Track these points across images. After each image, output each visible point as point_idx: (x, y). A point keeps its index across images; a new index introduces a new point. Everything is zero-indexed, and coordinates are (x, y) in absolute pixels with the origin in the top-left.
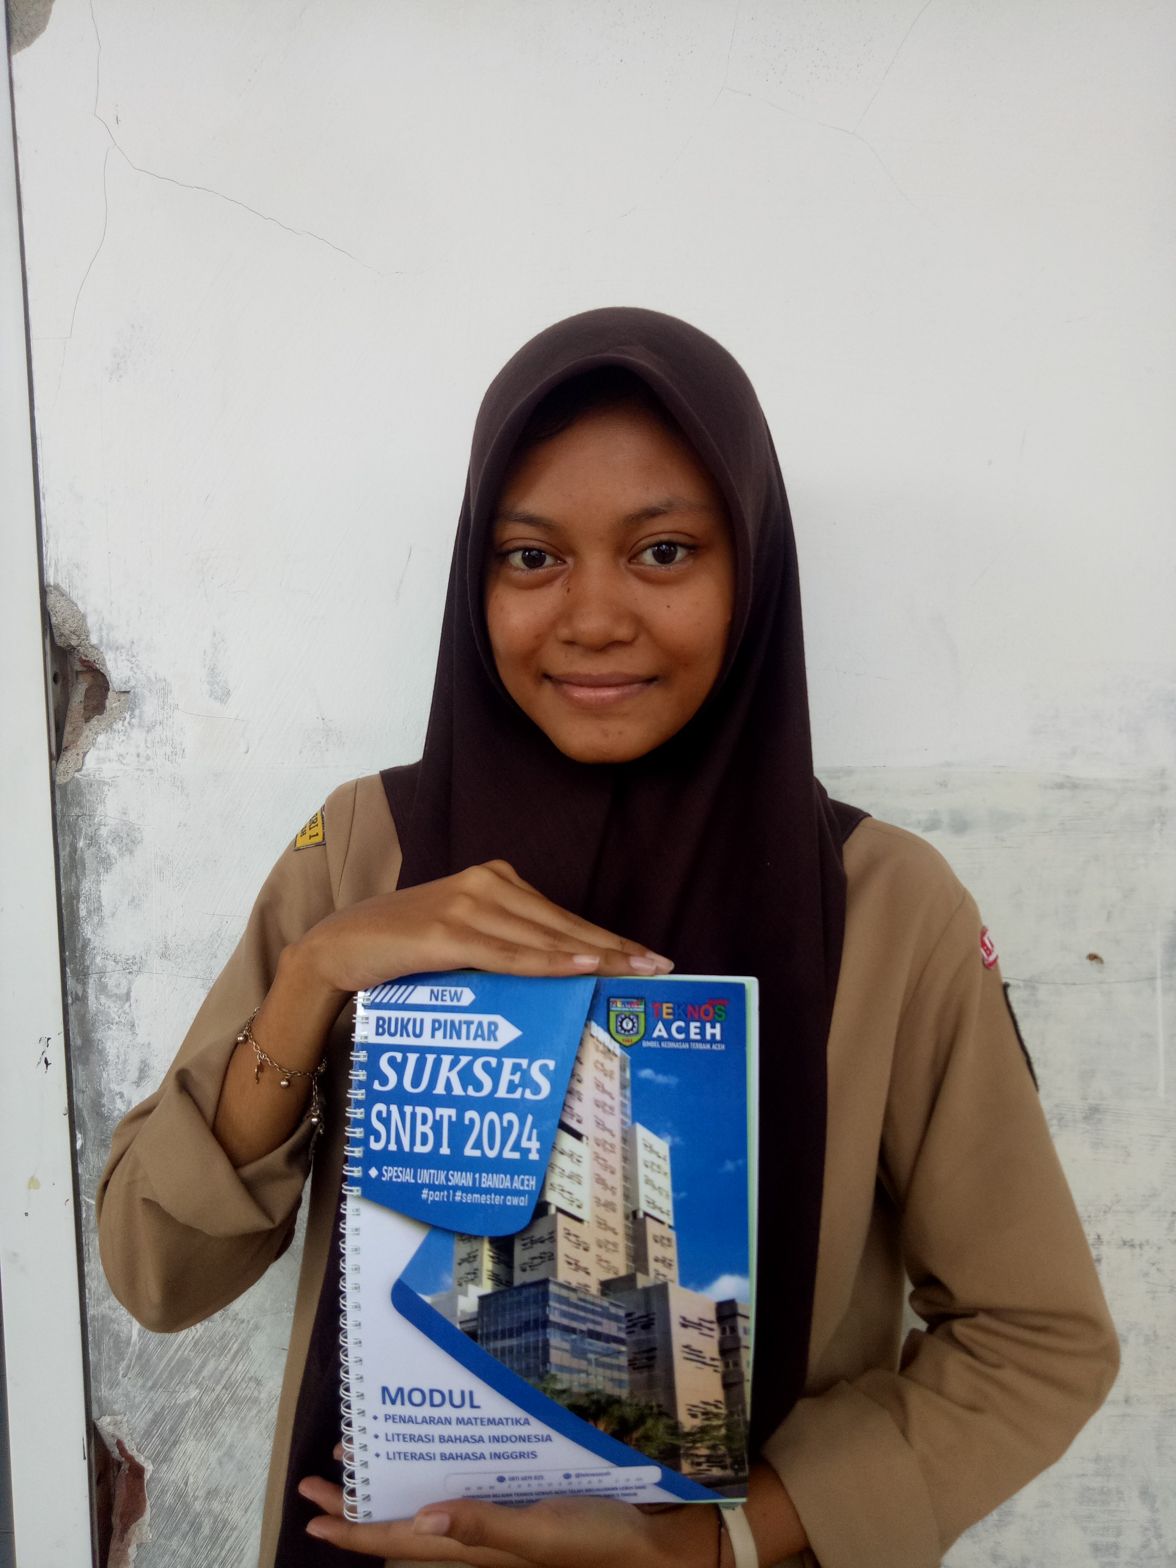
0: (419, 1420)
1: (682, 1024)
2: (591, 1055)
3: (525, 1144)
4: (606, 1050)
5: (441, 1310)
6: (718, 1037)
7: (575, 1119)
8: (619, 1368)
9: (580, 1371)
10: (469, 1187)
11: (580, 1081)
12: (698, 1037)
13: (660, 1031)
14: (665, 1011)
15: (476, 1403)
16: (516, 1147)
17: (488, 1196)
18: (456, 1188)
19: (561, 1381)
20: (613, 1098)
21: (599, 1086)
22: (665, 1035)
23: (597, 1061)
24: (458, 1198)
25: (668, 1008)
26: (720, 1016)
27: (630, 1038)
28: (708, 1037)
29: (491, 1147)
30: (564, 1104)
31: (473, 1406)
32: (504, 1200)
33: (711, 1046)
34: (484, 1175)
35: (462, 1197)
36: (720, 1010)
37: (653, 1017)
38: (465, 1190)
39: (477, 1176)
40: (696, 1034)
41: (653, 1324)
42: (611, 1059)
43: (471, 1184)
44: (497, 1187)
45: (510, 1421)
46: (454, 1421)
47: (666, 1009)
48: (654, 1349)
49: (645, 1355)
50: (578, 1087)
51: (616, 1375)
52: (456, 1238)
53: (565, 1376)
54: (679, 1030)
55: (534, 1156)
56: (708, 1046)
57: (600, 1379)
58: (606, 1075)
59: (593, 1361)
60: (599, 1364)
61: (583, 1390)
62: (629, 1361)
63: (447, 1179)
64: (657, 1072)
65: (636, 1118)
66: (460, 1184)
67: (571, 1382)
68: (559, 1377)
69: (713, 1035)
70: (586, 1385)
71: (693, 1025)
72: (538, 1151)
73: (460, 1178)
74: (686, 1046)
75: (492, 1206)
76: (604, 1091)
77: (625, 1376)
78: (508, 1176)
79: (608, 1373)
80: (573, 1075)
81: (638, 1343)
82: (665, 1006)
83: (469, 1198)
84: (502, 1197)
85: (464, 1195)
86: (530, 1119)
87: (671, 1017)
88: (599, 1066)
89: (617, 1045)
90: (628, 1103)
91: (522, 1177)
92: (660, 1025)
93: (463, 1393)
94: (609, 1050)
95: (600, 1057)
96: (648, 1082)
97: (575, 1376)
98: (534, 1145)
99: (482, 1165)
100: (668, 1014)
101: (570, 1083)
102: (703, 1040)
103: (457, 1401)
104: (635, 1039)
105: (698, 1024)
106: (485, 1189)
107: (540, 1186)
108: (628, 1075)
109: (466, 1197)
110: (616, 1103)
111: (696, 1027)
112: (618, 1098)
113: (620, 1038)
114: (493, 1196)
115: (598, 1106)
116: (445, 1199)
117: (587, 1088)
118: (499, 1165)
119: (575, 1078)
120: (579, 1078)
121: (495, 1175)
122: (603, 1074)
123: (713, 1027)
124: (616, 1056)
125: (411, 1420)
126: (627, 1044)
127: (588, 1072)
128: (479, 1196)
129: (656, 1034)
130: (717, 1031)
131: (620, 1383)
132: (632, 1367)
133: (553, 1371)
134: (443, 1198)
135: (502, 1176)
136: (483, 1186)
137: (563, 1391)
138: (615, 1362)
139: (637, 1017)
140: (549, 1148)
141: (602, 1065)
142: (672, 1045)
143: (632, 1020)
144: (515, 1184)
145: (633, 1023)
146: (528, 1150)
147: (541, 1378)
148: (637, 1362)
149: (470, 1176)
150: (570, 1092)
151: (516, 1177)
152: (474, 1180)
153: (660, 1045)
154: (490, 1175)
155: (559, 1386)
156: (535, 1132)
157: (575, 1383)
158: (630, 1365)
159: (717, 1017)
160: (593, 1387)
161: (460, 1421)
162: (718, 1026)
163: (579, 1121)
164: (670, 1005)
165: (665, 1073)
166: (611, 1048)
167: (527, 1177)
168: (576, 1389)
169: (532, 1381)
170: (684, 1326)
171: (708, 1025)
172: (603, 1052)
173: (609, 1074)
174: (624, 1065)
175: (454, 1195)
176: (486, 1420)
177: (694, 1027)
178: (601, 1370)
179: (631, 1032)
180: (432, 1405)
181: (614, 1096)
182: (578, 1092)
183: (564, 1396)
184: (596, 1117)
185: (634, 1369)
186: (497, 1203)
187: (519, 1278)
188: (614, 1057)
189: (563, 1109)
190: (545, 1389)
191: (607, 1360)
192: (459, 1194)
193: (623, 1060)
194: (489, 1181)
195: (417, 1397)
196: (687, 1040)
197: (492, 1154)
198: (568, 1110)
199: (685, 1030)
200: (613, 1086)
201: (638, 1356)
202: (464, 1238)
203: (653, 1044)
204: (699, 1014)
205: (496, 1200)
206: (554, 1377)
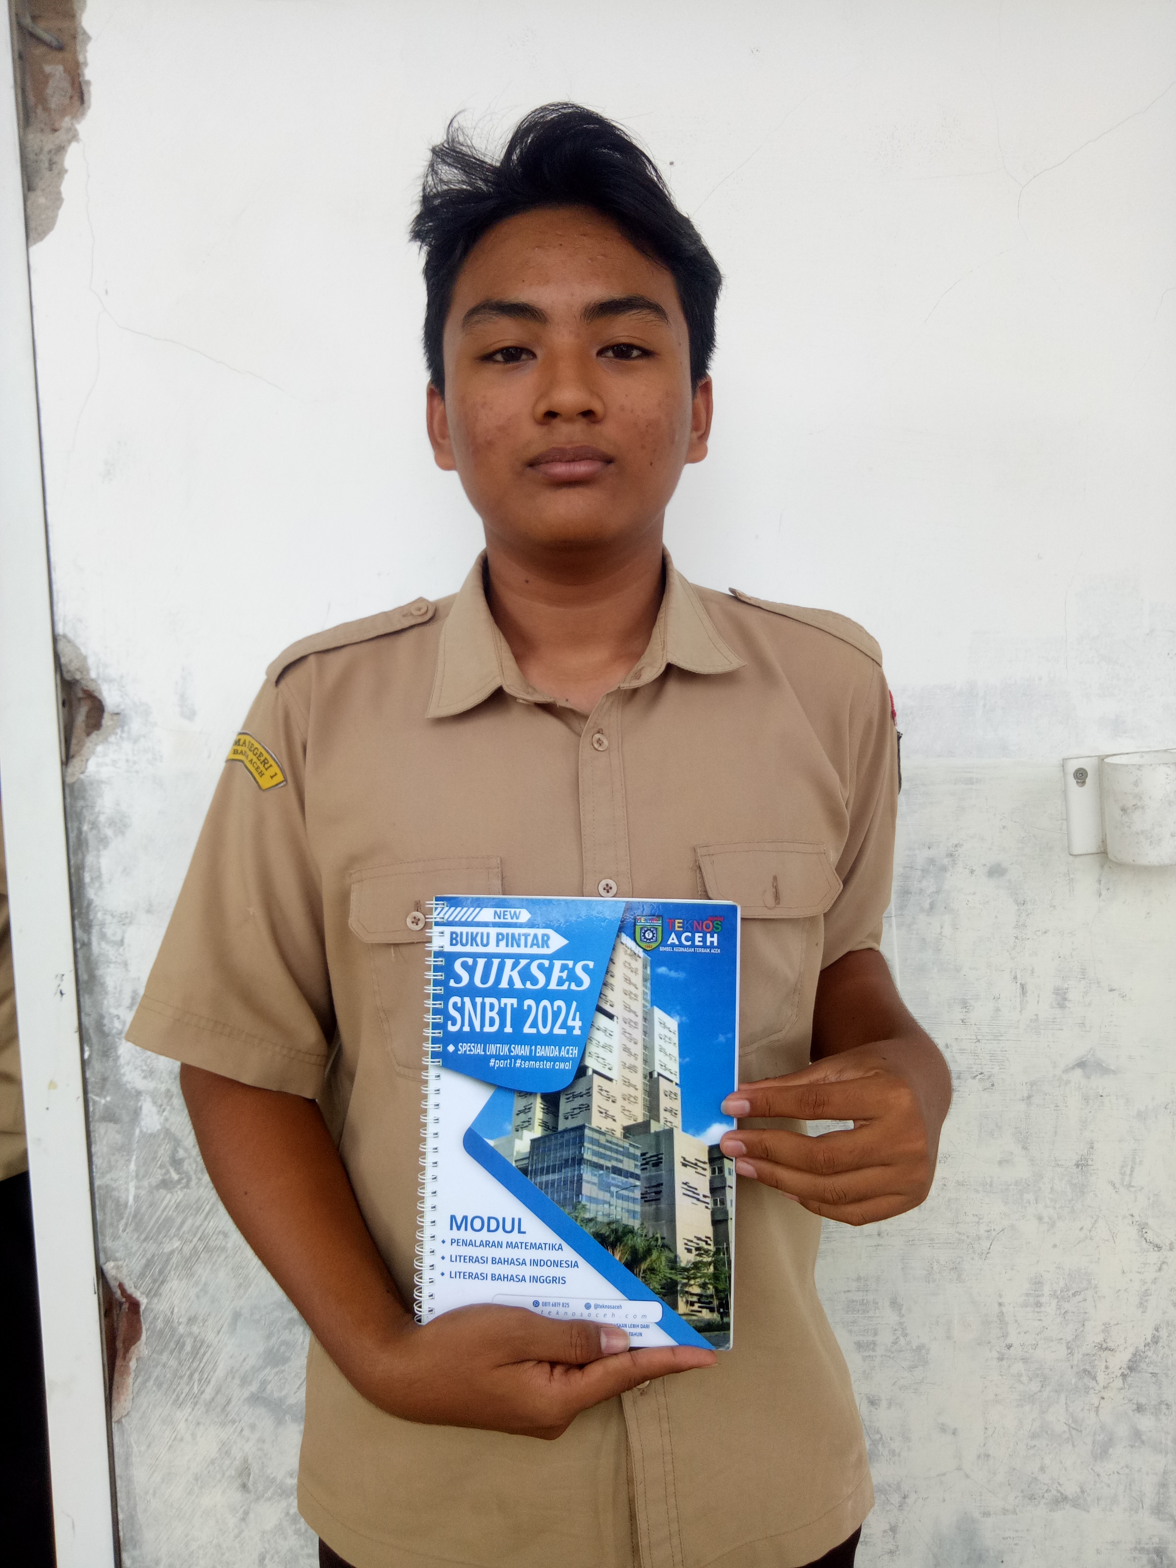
0: (478, 1244)
1: (689, 934)
2: (621, 957)
3: (570, 1023)
4: (632, 953)
5: (502, 1152)
6: (716, 944)
7: (609, 1004)
8: (634, 1200)
9: (605, 1202)
10: (527, 1056)
11: (612, 976)
12: (701, 944)
13: (673, 939)
14: (677, 925)
15: (522, 1230)
16: (564, 1025)
17: (542, 1062)
18: (516, 1057)
19: (589, 1210)
20: (637, 988)
21: (627, 980)
22: (677, 943)
23: (626, 962)
24: (518, 1065)
25: (679, 923)
26: (717, 928)
27: (651, 944)
28: (708, 944)
29: (545, 1026)
30: (601, 993)
31: (520, 1232)
32: (554, 1065)
33: (710, 951)
34: (538, 1046)
35: (521, 1063)
36: (717, 924)
37: (668, 929)
38: (524, 1058)
39: (533, 1047)
40: (699, 941)
41: (661, 1162)
42: (636, 960)
43: (528, 1054)
44: (548, 1055)
45: (547, 1246)
46: (504, 1245)
47: (678, 923)
48: (662, 1184)
49: (654, 1190)
50: (611, 980)
51: (631, 1206)
52: (516, 1095)
53: (592, 1207)
54: (687, 939)
55: (577, 1032)
56: (708, 950)
57: (619, 1209)
58: (632, 971)
59: (615, 1194)
60: (620, 1197)
61: (606, 1220)
62: (642, 1194)
63: (510, 1051)
64: (670, 970)
65: (652, 1006)
66: (520, 1054)
67: (597, 1212)
68: (588, 1207)
69: (712, 942)
70: (609, 1215)
71: (697, 935)
72: (580, 1028)
73: (520, 1050)
74: (693, 950)
75: (545, 1070)
76: (630, 983)
77: (638, 1208)
78: (557, 1047)
79: (625, 1204)
80: (607, 972)
81: (649, 1179)
82: (677, 921)
83: (527, 1065)
84: (552, 1063)
85: (523, 1062)
86: (574, 1004)
87: (681, 929)
88: (627, 964)
89: (641, 950)
90: (649, 992)
91: (568, 1047)
92: (673, 935)
93: (513, 1220)
94: (635, 954)
95: (628, 959)
96: (662, 976)
97: (600, 1207)
98: (577, 1024)
99: (538, 1040)
100: (679, 927)
101: (605, 978)
102: (705, 946)
103: (508, 1227)
104: (654, 945)
105: (701, 935)
106: (539, 1056)
107: (581, 1056)
108: (649, 971)
109: (524, 1064)
110: (639, 993)
111: (699, 937)
112: (641, 988)
113: (643, 945)
114: (545, 1062)
115: (626, 994)
116: (508, 1066)
117: (618, 980)
118: (550, 1040)
119: (609, 974)
120: (612, 974)
121: (547, 1047)
122: (630, 970)
123: (712, 936)
124: (640, 957)
125: (471, 1243)
126: (648, 949)
127: (619, 970)
128: (534, 1062)
129: (669, 943)
130: (715, 939)
131: (633, 1214)
132: (643, 1200)
133: (584, 1202)
134: (507, 1064)
135: (552, 1047)
136: (538, 1055)
137: (590, 1220)
138: (631, 1194)
139: (656, 929)
140: (589, 1026)
141: (630, 965)
142: (682, 949)
143: (652, 932)
144: (562, 1053)
145: (653, 934)
146: (573, 1028)
147: (575, 1208)
148: (648, 1196)
149: (527, 1048)
150: (605, 984)
151: (563, 1047)
152: (531, 1051)
153: (673, 949)
154: (543, 1047)
155: (588, 1216)
156: (578, 1013)
157: (601, 1213)
158: (642, 1198)
159: (714, 929)
160: (613, 1217)
161: (509, 1245)
162: (716, 935)
163: (612, 1006)
164: (681, 921)
165: (676, 971)
166: (637, 952)
167: (571, 1047)
168: (600, 1219)
169: (567, 1210)
170: (684, 1165)
171: (708, 935)
172: (630, 955)
173: (635, 971)
174: (646, 964)
175: (515, 1063)
176: (529, 1245)
177: (698, 937)
178: (620, 1201)
179: (651, 940)
180: (489, 1230)
181: (637, 987)
182: (611, 984)
183: (591, 1224)
184: (624, 1002)
185: (646, 1201)
186: (548, 1067)
187: (561, 1128)
188: (638, 958)
189: (600, 997)
190: (577, 1217)
191: (625, 1193)
192: (519, 1061)
193: (645, 960)
194: (541, 1051)
195: (477, 1224)
196: (693, 946)
197: (545, 1031)
198: (604, 997)
199: (692, 939)
200: (638, 979)
201: (648, 1190)
202: (521, 1094)
203: (668, 949)
204: (702, 927)
205: (547, 1065)
206: (584, 1206)
